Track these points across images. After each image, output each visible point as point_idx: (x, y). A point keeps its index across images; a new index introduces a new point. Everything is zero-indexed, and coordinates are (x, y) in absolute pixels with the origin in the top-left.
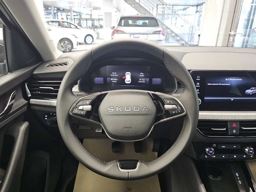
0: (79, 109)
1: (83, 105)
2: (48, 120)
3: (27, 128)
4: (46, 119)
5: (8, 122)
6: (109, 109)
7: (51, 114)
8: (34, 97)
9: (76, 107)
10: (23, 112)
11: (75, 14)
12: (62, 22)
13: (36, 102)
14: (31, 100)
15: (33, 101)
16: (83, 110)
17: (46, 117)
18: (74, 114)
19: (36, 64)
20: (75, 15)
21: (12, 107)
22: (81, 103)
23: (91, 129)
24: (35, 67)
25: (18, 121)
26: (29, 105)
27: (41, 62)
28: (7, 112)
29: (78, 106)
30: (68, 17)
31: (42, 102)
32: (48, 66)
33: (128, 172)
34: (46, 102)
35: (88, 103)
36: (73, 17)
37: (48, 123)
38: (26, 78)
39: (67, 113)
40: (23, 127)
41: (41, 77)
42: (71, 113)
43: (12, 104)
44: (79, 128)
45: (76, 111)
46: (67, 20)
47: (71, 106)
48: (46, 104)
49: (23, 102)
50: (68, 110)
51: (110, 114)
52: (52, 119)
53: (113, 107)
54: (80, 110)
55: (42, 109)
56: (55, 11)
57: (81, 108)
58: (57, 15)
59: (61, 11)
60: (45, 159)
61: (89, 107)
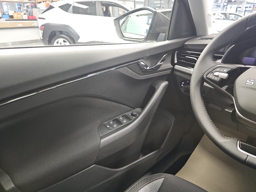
0: (214, 74)
1: (220, 72)
2: (183, 87)
3: (166, 85)
4: (182, 85)
5: (155, 76)
6: (248, 81)
7: (188, 82)
8: (179, 64)
9: (212, 72)
10: (168, 73)
11: (248, 5)
12: (229, 14)
13: (179, 68)
14: (176, 66)
15: (177, 67)
16: (218, 76)
17: (183, 84)
18: (207, 78)
19: (190, 37)
20: (247, 7)
21: (160, 67)
22: (218, 69)
23: (221, 110)
24: (188, 39)
25: (161, 78)
26: (173, 69)
27: (195, 36)
28: (156, 68)
29: (214, 71)
30: (238, 9)
31: (183, 69)
32: (199, 39)
33: (248, 156)
34: (187, 70)
35: (226, 71)
36: (244, 9)
37: (182, 90)
38: (178, 47)
39: (201, 75)
40: (164, 84)
41: (190, 47)
42: (205, 76)
43: (161, 65)
44: (209, 106)
45: (210, 76)
46: (236, 12)
47: (207, 69)
48: (187, 71)
49: (170, 66)
50: (203, 73)
51: (247, 86)
52: (187, 86)
53: (253, 80)
54: (215, 76)
55: (182, 76)
56: (226, 4)
57: (216, 74)
58: (227, 8)
59: (231, 3)
60: (171, 121)
61: (225, 75)
